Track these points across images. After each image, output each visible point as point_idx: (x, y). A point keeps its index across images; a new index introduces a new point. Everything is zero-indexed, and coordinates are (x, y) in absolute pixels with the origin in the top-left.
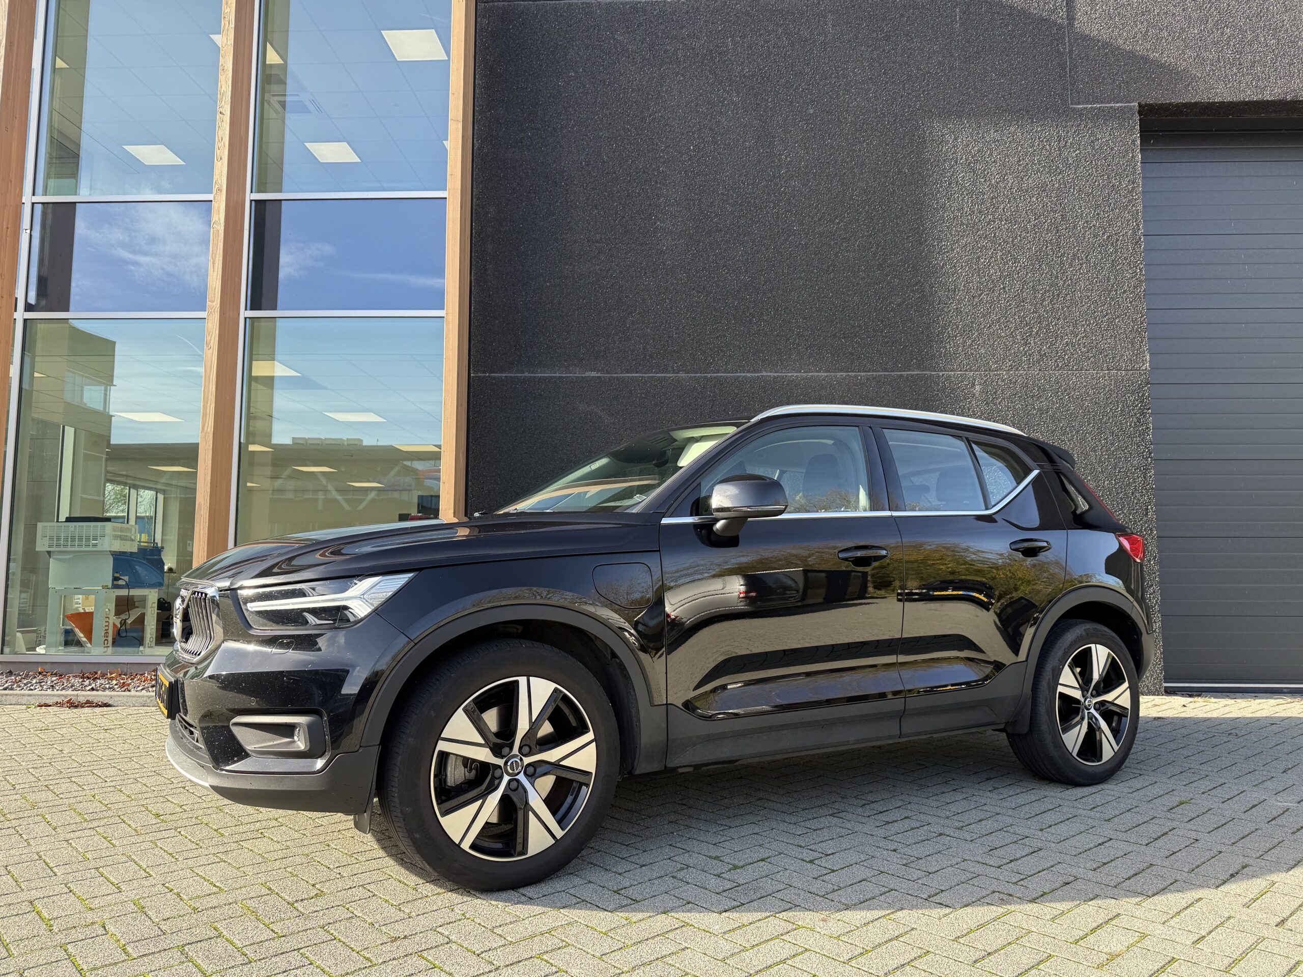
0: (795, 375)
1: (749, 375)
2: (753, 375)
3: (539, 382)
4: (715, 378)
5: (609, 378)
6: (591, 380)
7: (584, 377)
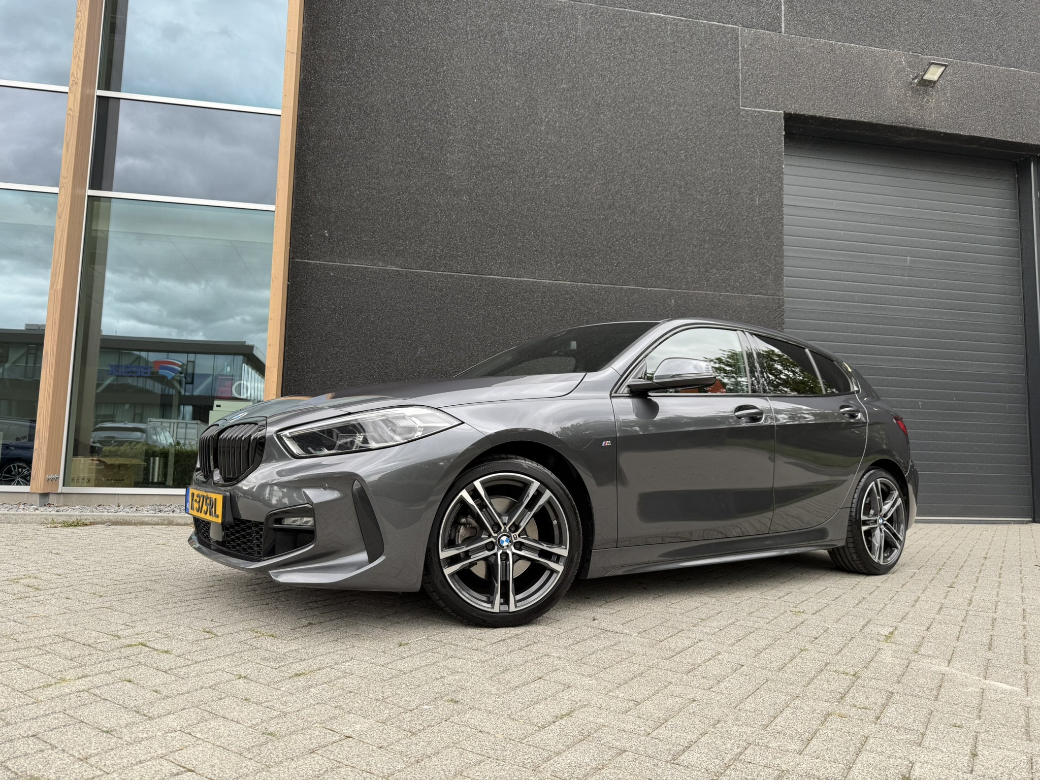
4: (489, 279)
5: (406, 272)
6: (391, 273)
7: (385, 270)
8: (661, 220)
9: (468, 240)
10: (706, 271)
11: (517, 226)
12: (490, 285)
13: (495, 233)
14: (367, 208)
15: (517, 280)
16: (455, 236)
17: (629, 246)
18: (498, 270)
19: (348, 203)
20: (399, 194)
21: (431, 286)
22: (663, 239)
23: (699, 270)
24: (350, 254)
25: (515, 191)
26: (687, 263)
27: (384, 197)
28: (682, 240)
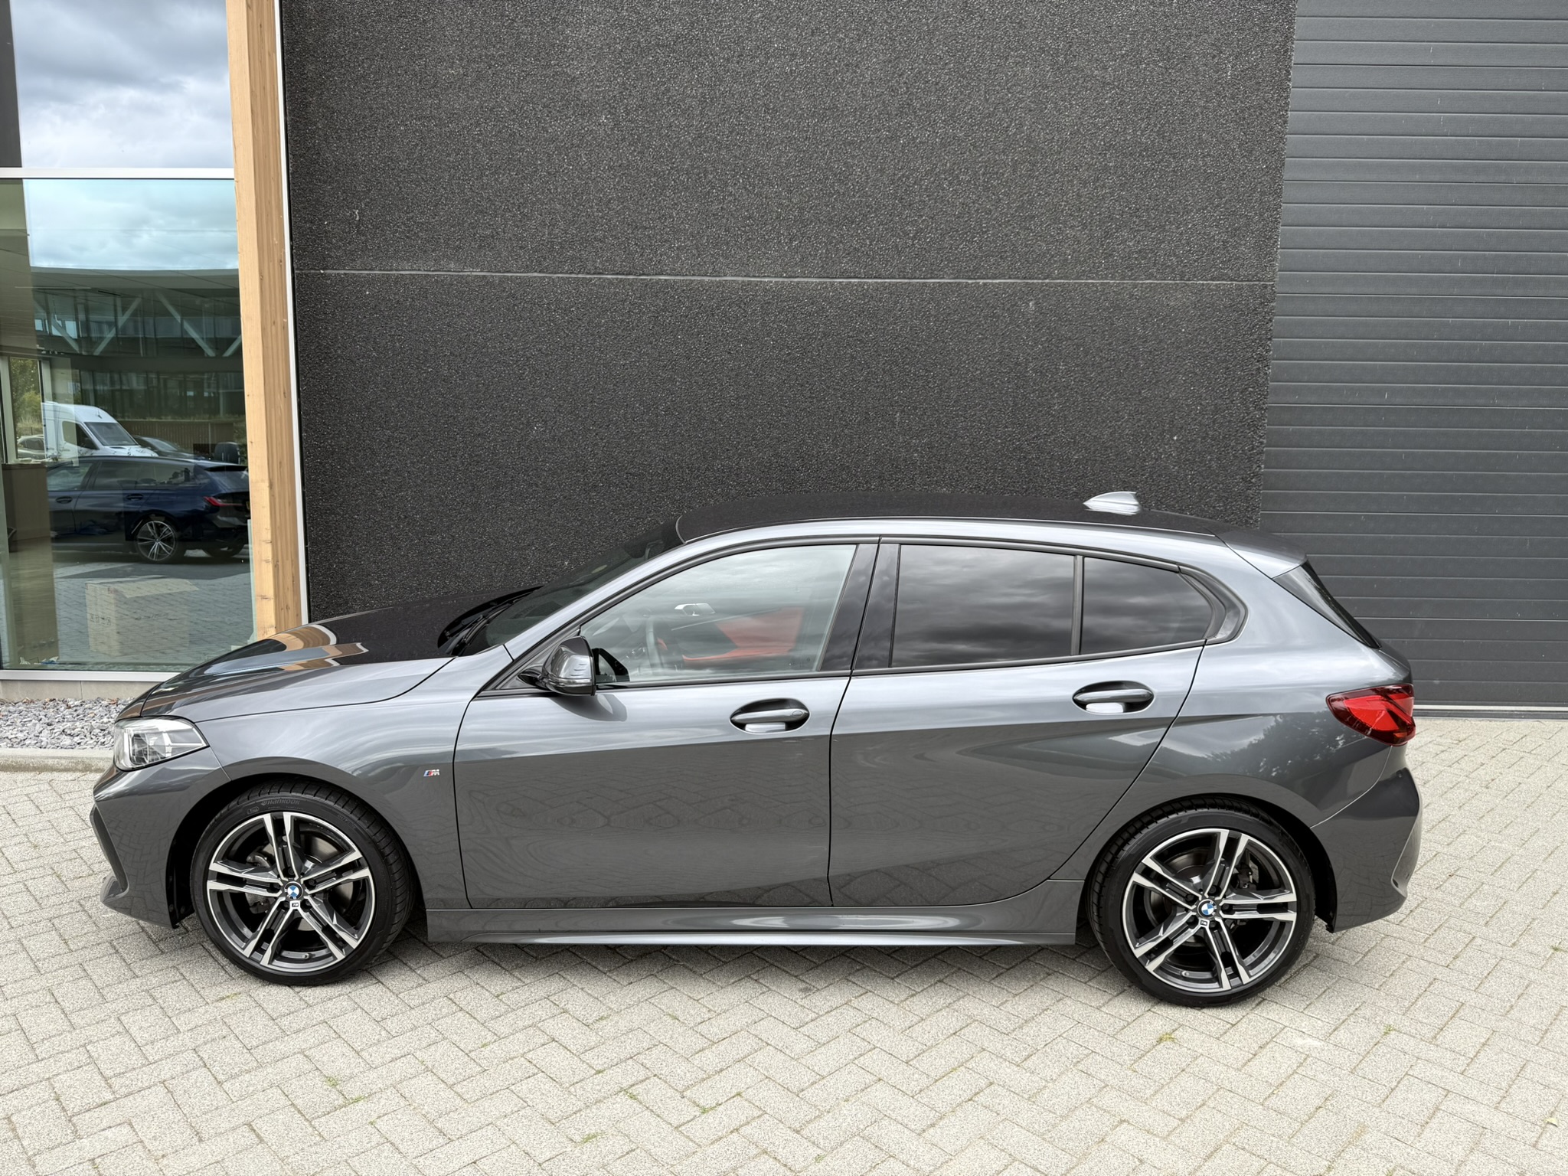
0: (774, 280)
1: (706, 279)
2: (714, 279)
3: (396, 283)
4: (657, 282)
5: (500, 278)
6: (473, 281)
7: (462, 276)
8: (1012, 131)
9: (614, 205)
10: (1107, 235)
11: (710, 168)
12: (661, 295)
13: (664, 188)
14: (421, 159)
15: (712, 282)
16: (588, 200)
17: (941, 194)
18: (674, 263)
19: (386, 153)
20: (478, 125)
21: (548, 304)
22: (1015, 171)
23: (1091, 236)
24: (396, 252)
25: (703, 95)
26: (1065, 222)
27: (450, 132)
28: (1056, 173)
